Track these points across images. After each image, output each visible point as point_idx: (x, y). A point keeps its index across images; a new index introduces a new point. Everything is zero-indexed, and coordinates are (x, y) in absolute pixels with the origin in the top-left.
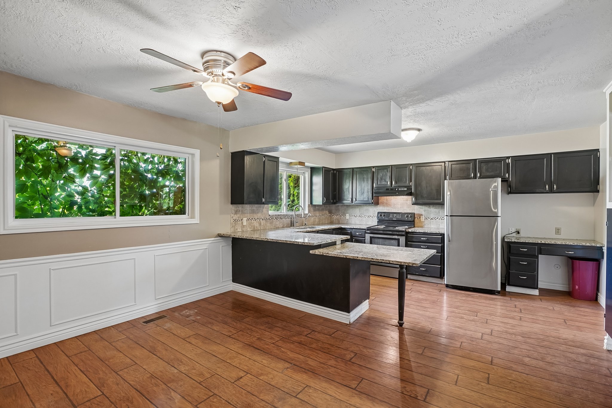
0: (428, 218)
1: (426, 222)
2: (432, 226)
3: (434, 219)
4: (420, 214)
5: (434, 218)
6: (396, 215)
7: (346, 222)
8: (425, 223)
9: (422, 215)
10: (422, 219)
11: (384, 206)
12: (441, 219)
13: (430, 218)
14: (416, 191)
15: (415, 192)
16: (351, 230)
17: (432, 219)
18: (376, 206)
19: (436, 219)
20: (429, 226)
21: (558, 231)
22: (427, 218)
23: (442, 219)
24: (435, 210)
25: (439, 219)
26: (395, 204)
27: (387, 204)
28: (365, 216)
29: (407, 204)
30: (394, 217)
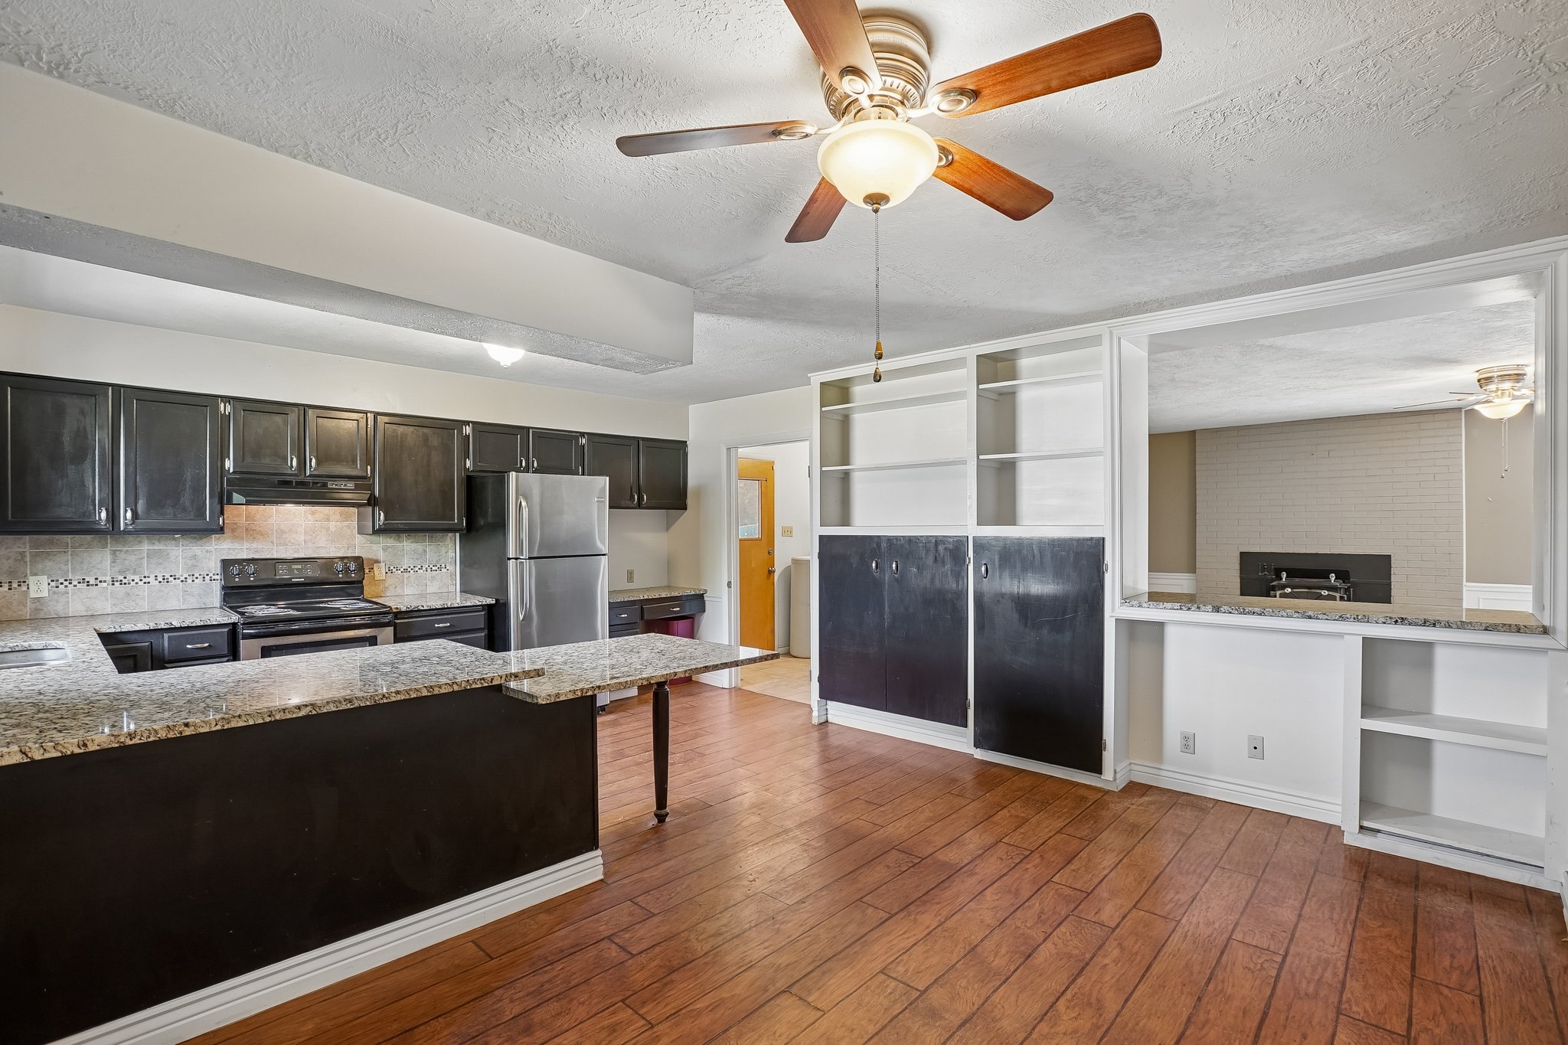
0: (394, 570)
1: (391, 581)
2: (407, 591)
3: (412, 571)
4: (371, 560)
5: (412, 567)
6: (300, 567)
7: (27, 612)
8: (387, 585)
9: (377, 562)
10: (380, 572)
11: (236, 538)
12: (429, 570)
13: (402, 570)
14: (385, 494)
15: (383, 496)
16: (153, 638)
17: (406, 570)
18: (201, 539)
19: (416, 569)
20: (399, 591)
21: (630, 575)
22: (392, 568)
23: (434, 568)
24: (414, 546)
25: (424, 569)
26: (283, 532)
27: (251, 533)
28: (147, 580)
29: (328, 529)
30: (296, 572)
